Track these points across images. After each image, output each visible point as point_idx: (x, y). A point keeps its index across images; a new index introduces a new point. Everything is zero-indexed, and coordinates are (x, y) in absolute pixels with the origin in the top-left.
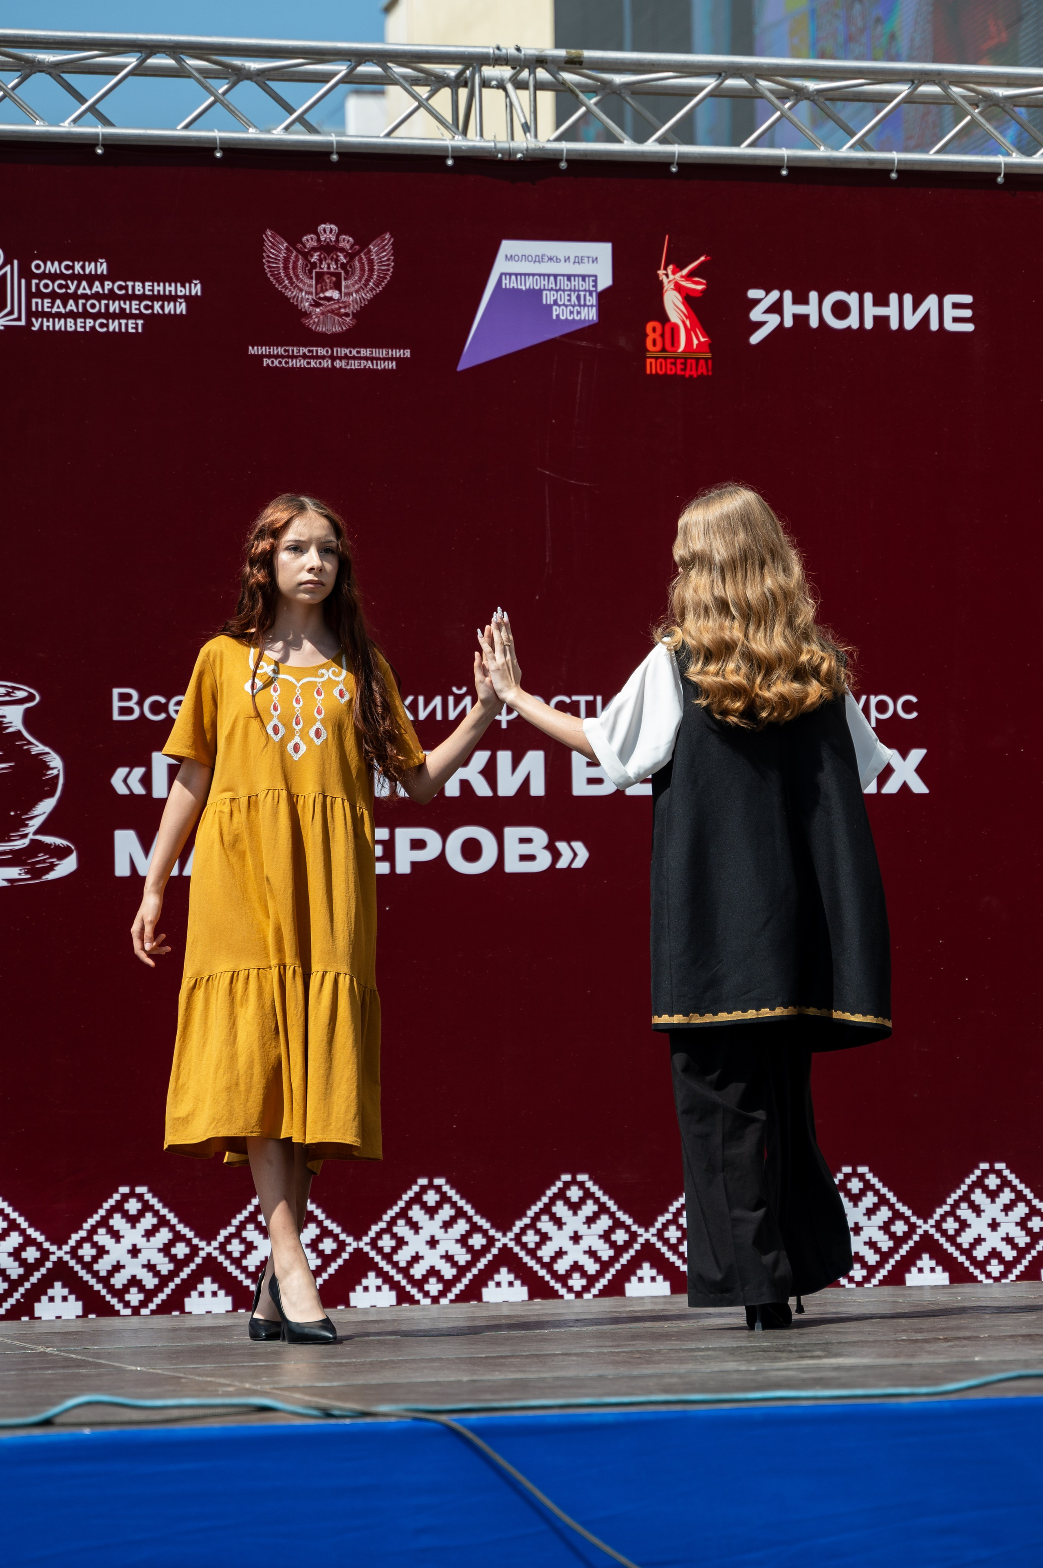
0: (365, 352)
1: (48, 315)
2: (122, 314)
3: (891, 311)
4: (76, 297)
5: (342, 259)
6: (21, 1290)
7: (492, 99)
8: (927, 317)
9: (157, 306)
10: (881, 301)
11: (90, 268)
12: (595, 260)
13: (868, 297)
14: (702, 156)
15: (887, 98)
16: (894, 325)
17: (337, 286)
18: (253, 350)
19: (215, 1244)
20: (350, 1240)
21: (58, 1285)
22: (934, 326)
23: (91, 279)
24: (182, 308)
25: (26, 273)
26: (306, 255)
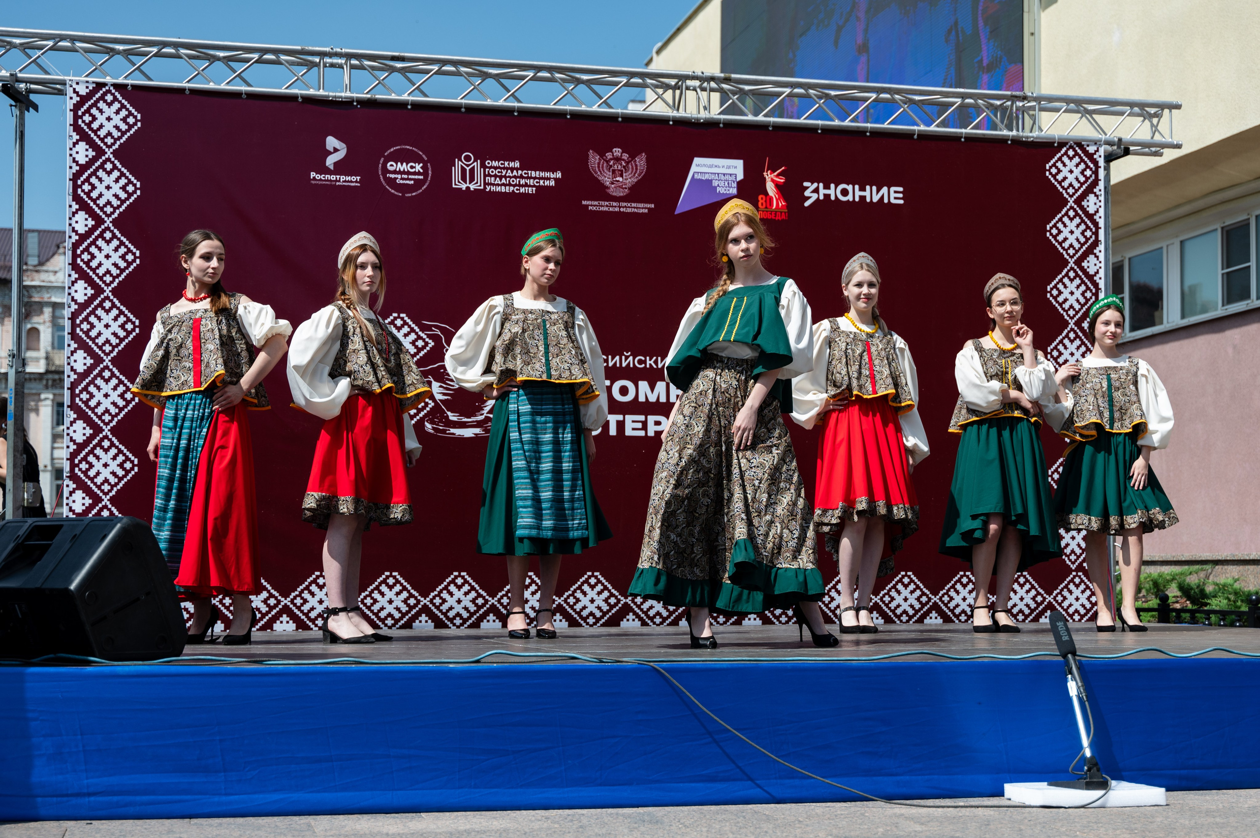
0: (634, 205)
1: (493, 185)
2: (526, 185)
3: (867, 193)
4: (505, 177)
5: (624, 164)
6: (475, 617)
7: (691, 95)
8: (883, 196)
9: (541, 182)
10: (862, 189)
11: (512, 164)
12: (736, 167)
13: (857, 187)
14: (783, 123)
15: (865, 99)
16: (868, 200)
17: (621, 176)
18: (584, 203)
19: (562, 599)
20: (622, 598)
21: (491, 615)
22: (886, 201)
23: (512, 169)
24: (552, 183)
25: (483, 166)
26: (608, 162)
